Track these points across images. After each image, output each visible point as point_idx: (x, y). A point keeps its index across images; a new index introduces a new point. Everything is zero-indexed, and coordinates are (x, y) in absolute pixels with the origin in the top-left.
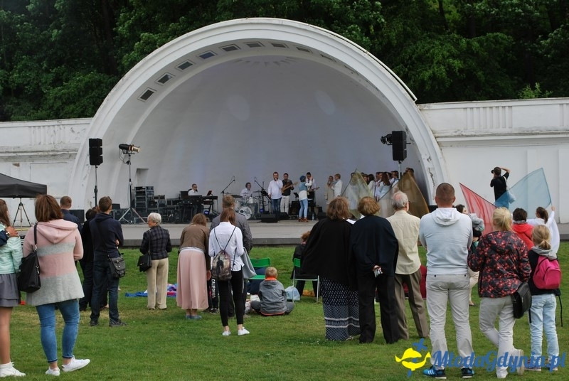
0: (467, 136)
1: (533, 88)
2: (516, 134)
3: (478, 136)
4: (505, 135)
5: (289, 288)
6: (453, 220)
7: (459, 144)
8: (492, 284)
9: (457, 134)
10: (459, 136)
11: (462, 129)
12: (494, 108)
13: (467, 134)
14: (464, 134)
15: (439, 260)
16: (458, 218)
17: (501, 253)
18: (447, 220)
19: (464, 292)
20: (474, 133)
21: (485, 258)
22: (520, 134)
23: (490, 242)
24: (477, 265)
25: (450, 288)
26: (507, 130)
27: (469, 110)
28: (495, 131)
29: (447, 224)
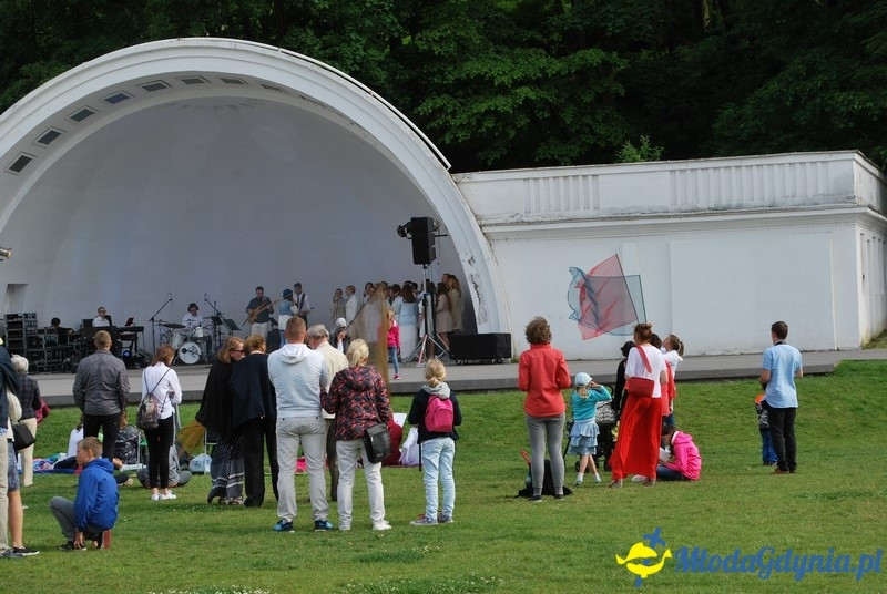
0: (529, 223)
1: (637, 145)
2: (604, 219)
3: (546, 222)
4: (588, 220)
5: (201, 455)
6: (299, 356)
7: (518, 236)
8: (346, 425)
9: (515, 220)
10: (517, 223)
11: (522, 212)
12: (571, 179)
13: (531, 220)
14: (525, 219)
15: (287, 402)
16: (306, 355)
17: (358, 389)
18: (292, 358)
19: (316, 436)
20: (540, 219)
21: (339, 396)
22: (610, 219)
23: (346, 378)
24: (331, 405)
25: (301, 433)
26: (591, 213)
27: (532, 181)
28: (572, 214)
29: (293, 361)
